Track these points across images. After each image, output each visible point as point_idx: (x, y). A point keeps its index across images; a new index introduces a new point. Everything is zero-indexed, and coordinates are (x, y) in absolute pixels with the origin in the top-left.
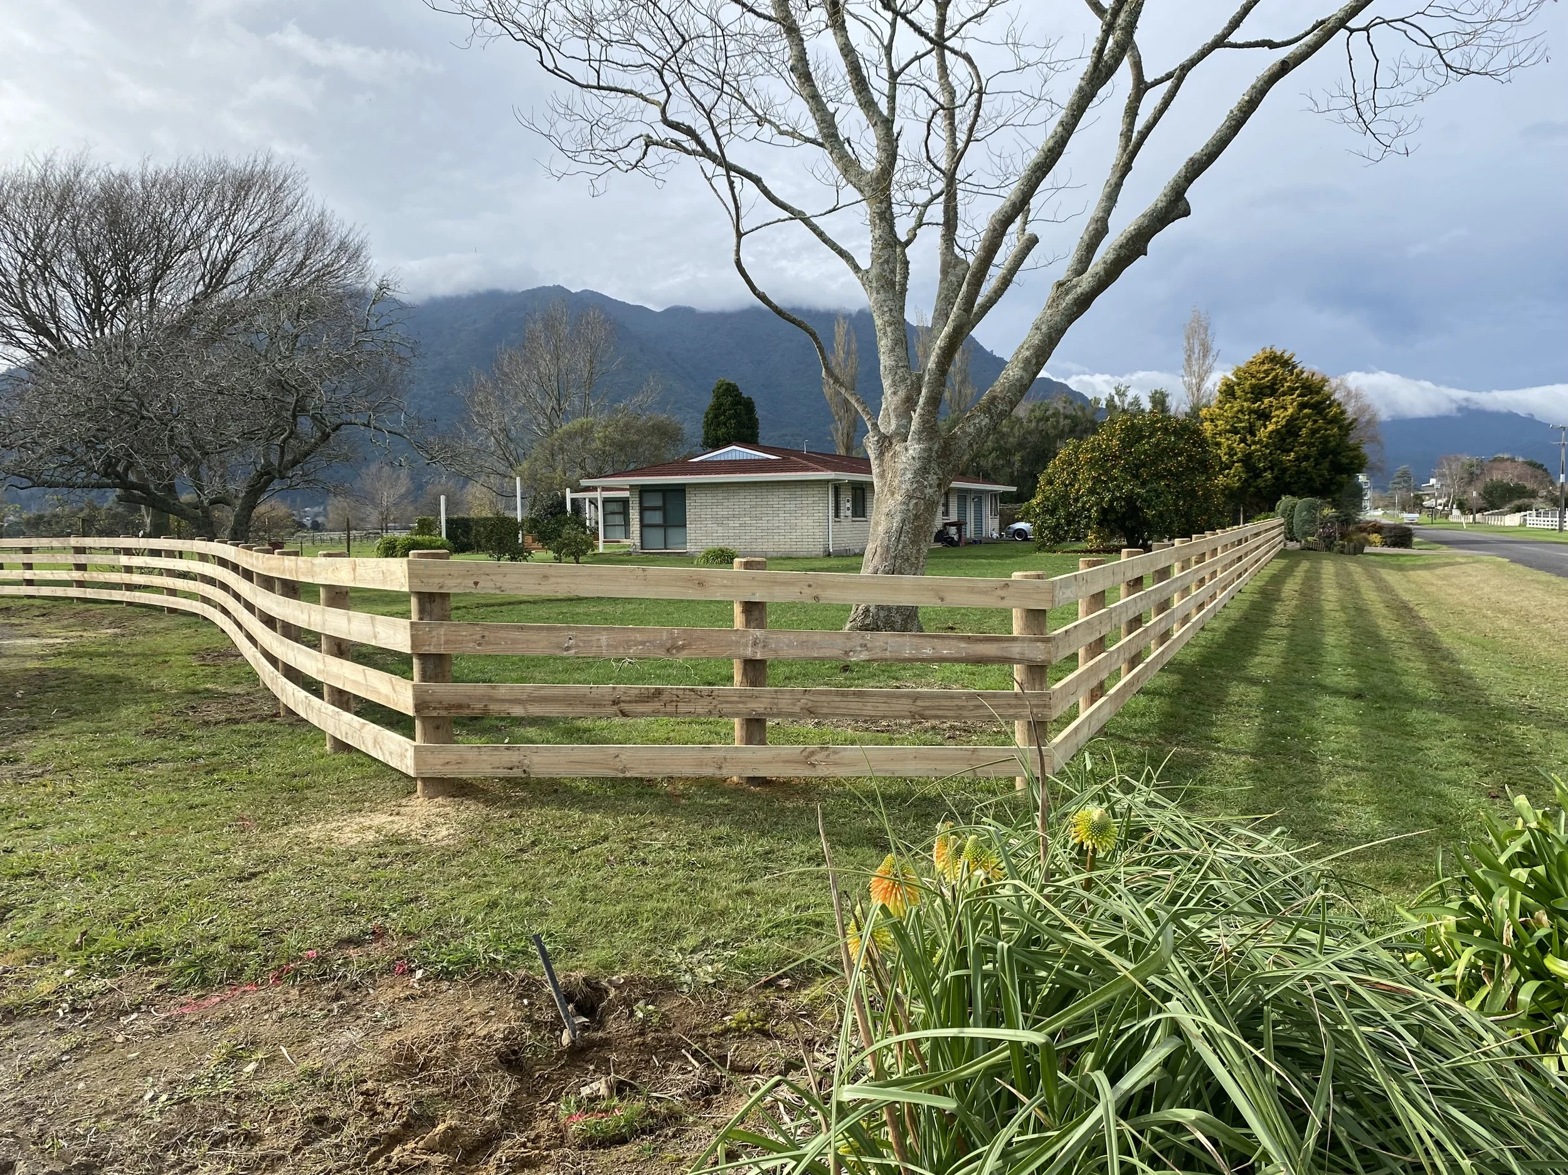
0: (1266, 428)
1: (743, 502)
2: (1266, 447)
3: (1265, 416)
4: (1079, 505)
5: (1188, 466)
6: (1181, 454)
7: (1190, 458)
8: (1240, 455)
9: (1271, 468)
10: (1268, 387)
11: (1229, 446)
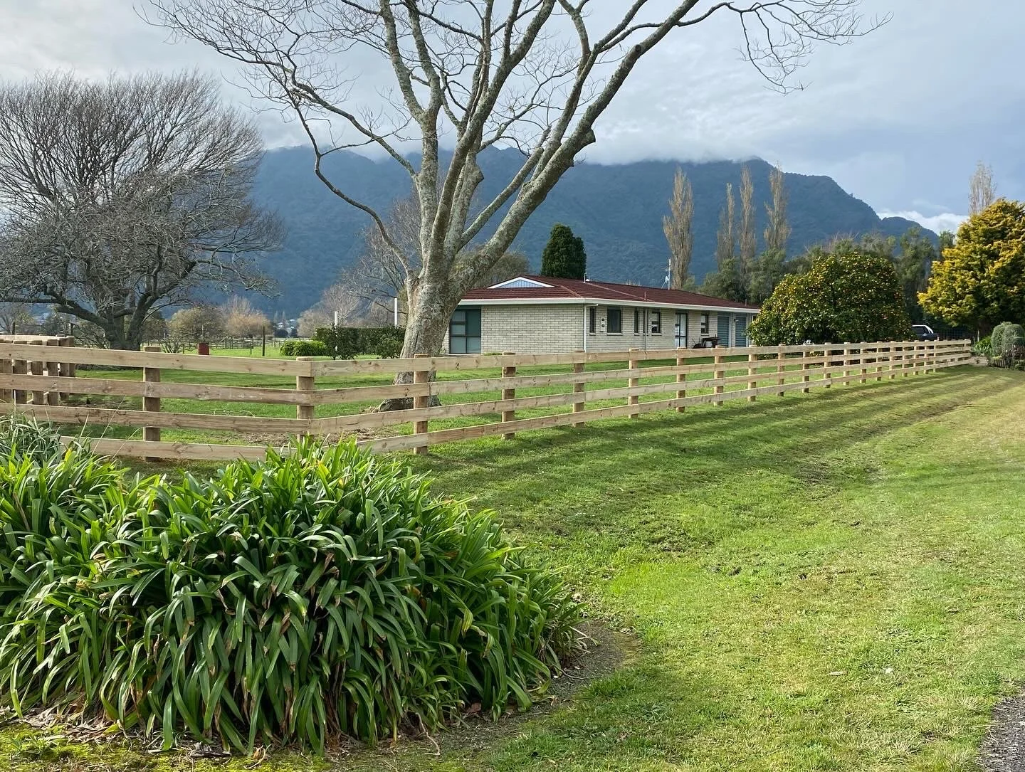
0: (993, 265)
1: (521, 320)
2: (993, 281)
3: (994, 256)
4: (787, 326)
5: (877, 297)
6: (871, 288)
7: (879, 290)
8: (971, 288)
9: (998, 299)
10: (999, 232)
11: (962, 281)
